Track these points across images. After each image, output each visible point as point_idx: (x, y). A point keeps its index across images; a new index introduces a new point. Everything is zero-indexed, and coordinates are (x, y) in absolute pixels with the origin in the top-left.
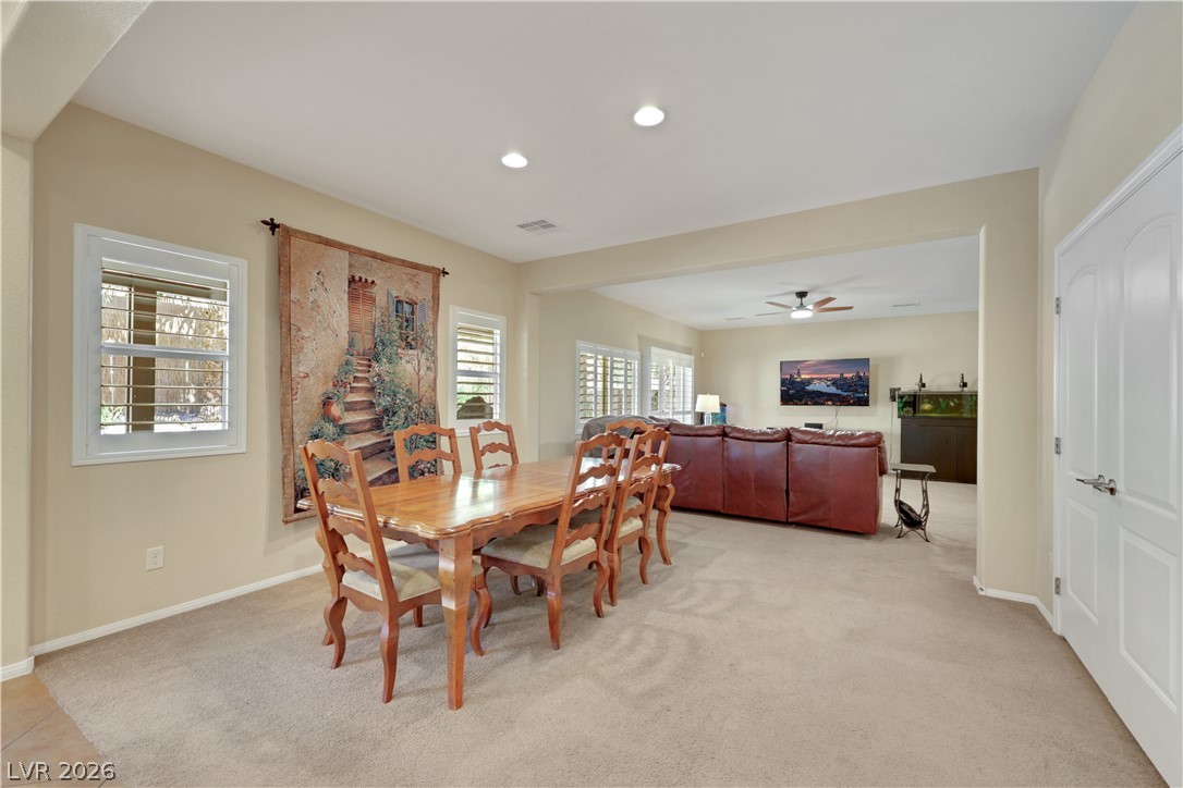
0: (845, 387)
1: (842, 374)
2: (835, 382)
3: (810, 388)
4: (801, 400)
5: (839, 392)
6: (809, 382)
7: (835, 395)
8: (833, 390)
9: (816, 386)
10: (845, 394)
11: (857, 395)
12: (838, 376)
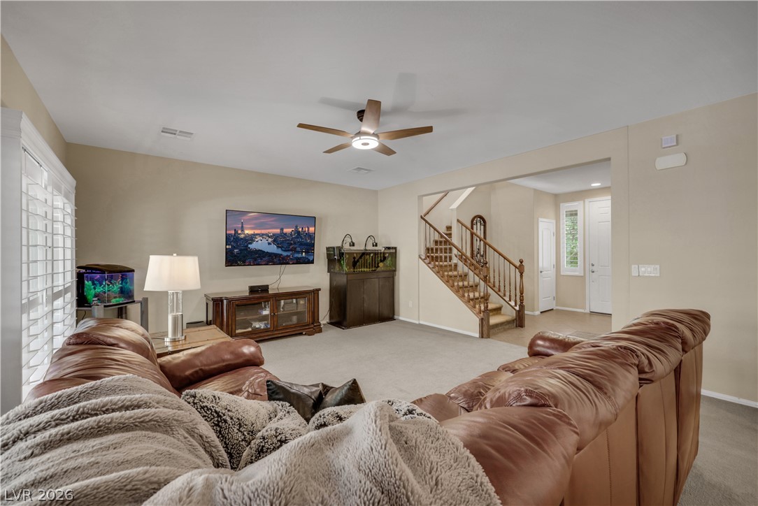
0: (285, 245)
1: (282, 229)
2: (276, 240)
3: (253, 246)
4: (244, 262)
5: (279, 251)
6: (251, 239)
7: (276, 255)
8: (273, 249)
9: (260, 244)
10: (285, 254)
11: (296, 255)
12: (278, 231)
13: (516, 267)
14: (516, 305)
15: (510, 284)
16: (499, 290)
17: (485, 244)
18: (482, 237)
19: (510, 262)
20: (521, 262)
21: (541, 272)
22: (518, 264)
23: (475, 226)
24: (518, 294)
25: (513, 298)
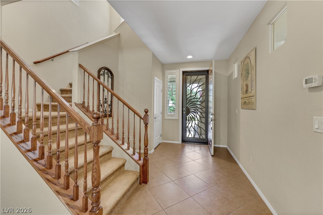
13: (141, 118)
14: (140, 159)
15: (134, 136)
16: (118, 138)
17: (113, 95)
18: (110, 87)
19: (135, 113)
20: (146, 112)
21: (155, 118)
22: (143, 114)
23: (102, 77)
24: (143, 146)
25: (137, 150)
